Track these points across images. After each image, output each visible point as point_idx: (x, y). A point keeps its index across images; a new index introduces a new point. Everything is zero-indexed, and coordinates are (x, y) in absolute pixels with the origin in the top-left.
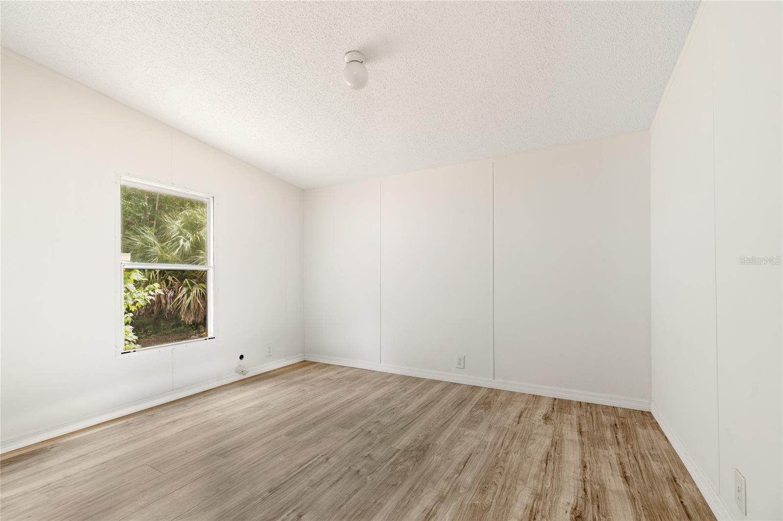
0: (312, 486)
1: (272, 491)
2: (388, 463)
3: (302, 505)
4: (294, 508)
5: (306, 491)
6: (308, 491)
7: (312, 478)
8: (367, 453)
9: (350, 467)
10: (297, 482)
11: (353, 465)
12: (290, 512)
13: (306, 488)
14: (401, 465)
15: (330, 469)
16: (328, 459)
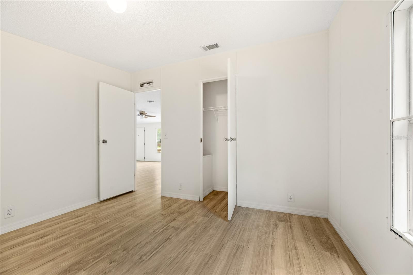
0: (150, 242)
1: (168, 239)
2: (102, 258)
3: (154, 234)
4: (157, 233)
5: (153, 240)
6: (152, 240)
7: (150, 246)
8: (111, 265)
9: (128, 253)
10: (158, 243)
11: (125, 254)
12: (158, 232)
13: (153, 241)
14: (94, 257)
15: (140, 251)
16: (140, 258)
